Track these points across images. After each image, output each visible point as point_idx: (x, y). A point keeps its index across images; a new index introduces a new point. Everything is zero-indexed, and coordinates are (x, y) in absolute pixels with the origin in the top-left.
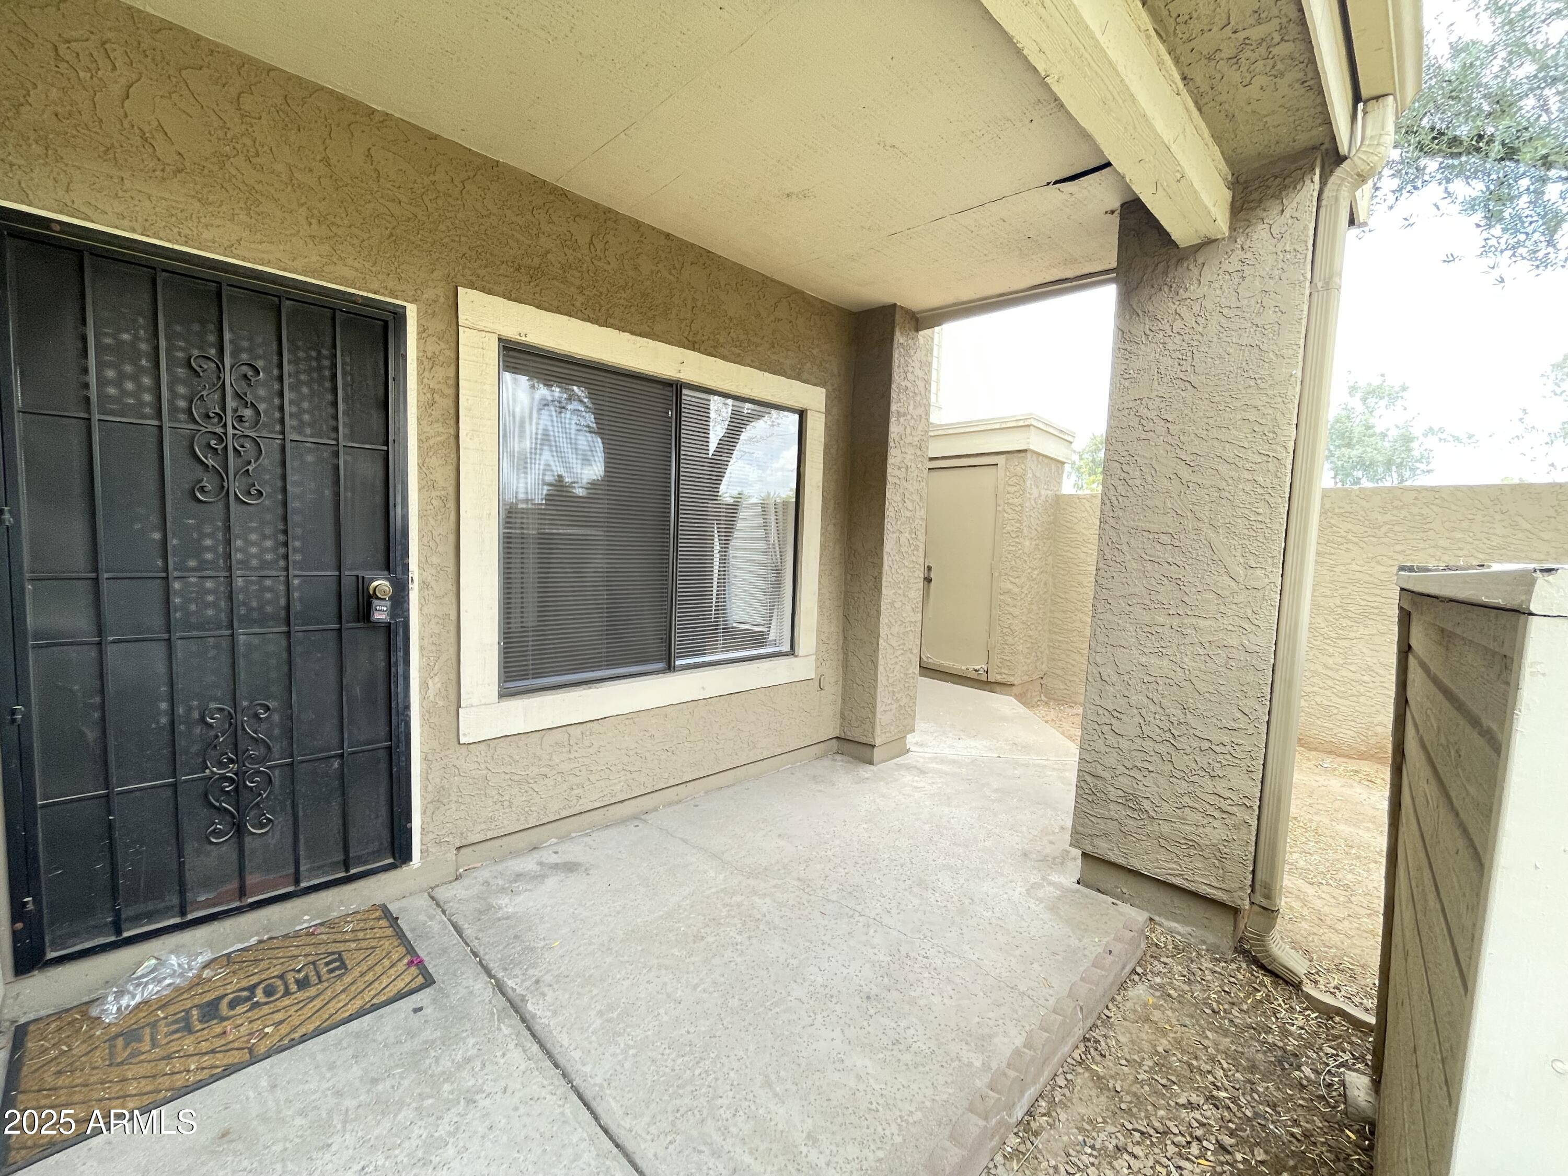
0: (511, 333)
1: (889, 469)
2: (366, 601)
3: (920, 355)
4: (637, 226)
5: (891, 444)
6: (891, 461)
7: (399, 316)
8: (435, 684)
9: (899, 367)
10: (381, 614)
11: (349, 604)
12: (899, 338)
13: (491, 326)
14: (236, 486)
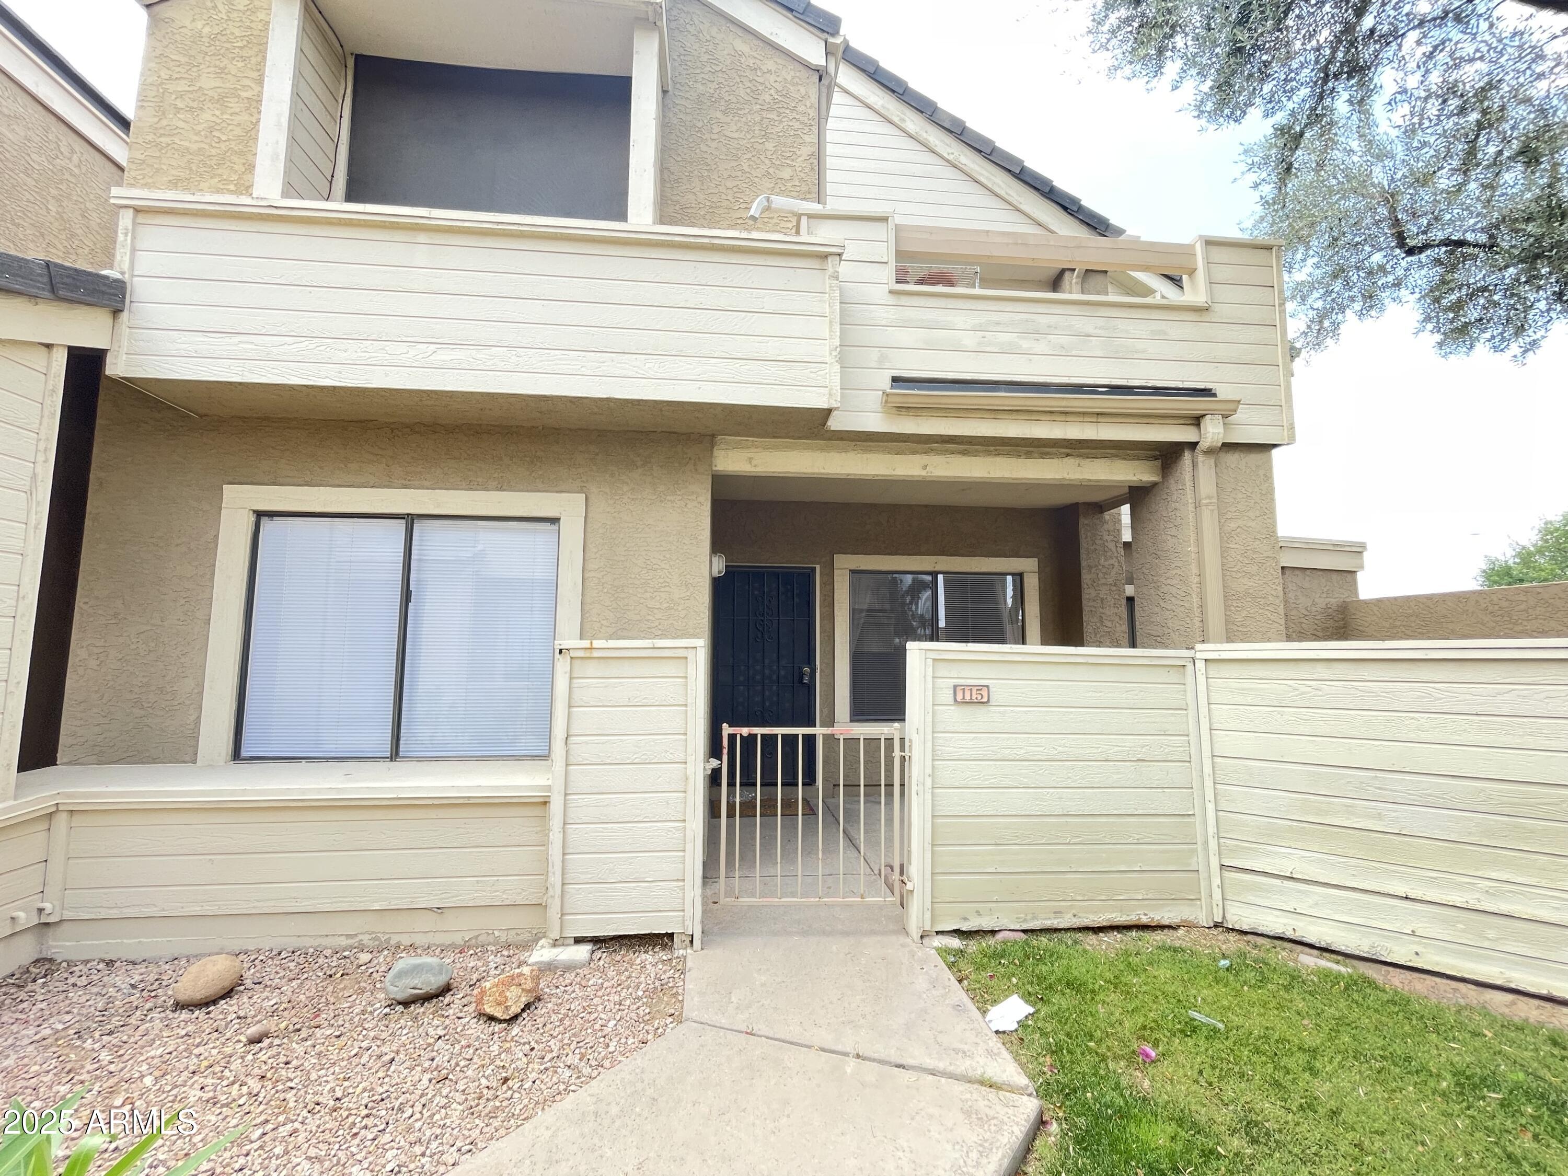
0: (853, 567)
1: (1084, 602)
2: (802, 675)
3: (1110, 526)
4: (910, 506)
5: (1084, 586)
6: (1085, 596)
7: (814, 569)
8: (826, 711)
9: (1086, 538)
10: (806, 680)
11: (796, 679)
12: (1083, 521)
13: (846, 566)
14: (766, 637)
